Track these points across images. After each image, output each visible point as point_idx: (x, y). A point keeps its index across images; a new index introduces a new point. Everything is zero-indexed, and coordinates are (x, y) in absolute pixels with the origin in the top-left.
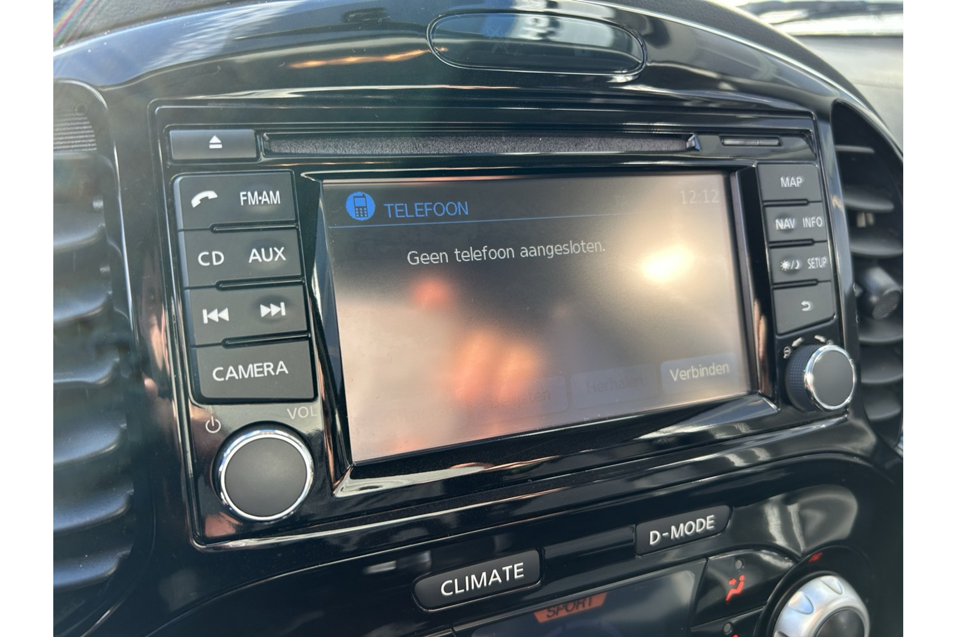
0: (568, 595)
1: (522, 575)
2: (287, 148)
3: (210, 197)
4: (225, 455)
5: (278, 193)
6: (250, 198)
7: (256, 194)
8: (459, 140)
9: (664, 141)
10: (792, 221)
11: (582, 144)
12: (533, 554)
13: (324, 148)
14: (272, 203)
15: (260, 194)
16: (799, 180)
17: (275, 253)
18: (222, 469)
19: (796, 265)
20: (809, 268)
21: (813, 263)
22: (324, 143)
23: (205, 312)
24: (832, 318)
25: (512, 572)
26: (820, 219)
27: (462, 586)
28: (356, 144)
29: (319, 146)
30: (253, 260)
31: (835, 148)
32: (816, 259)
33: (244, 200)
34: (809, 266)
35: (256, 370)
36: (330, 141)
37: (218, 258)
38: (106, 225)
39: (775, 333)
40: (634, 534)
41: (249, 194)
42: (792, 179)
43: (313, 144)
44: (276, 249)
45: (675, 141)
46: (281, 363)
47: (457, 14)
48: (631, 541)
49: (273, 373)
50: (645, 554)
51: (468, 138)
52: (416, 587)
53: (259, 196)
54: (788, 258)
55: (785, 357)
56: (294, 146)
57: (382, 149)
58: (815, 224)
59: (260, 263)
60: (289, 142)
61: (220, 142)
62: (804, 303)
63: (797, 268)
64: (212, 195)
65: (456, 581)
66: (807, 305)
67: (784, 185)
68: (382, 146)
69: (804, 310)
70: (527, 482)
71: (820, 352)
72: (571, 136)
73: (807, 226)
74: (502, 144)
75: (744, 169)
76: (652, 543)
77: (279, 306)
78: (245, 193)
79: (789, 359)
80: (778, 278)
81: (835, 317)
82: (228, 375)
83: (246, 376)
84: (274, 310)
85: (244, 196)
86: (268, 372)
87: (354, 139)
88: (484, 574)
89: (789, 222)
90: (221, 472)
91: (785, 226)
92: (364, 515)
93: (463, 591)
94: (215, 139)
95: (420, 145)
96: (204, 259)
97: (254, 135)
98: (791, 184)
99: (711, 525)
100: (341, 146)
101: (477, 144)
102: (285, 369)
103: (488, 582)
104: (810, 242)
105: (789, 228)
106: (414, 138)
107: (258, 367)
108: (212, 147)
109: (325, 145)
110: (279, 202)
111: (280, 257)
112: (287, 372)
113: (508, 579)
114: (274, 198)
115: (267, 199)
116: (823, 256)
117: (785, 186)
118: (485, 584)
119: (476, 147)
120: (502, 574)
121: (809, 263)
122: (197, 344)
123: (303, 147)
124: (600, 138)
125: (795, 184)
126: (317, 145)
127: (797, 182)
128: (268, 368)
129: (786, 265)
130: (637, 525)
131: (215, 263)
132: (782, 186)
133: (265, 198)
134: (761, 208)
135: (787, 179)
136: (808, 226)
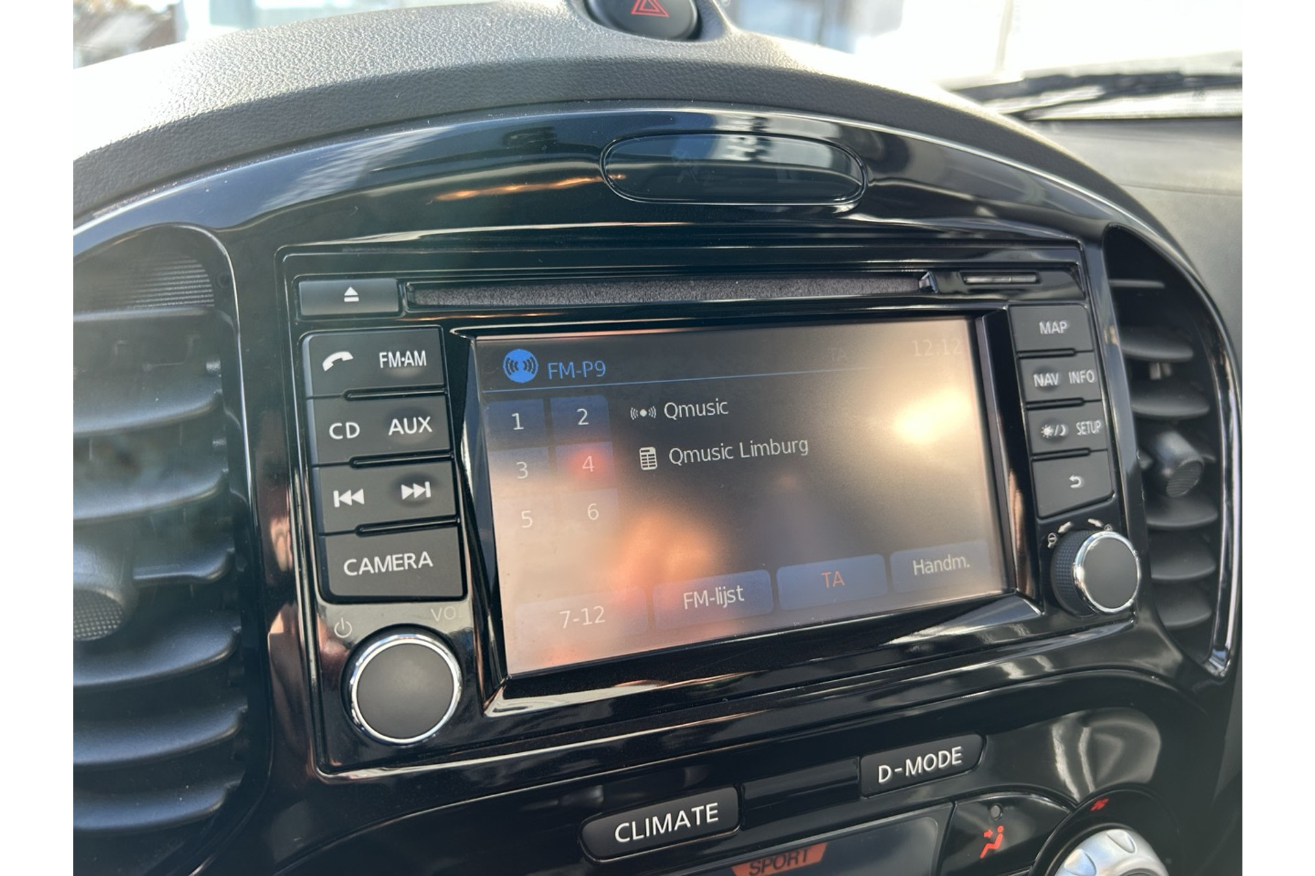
0: (774, 845)
1: (717, 819)
2: (434, 300)
3: (344, 359)
4: (357, 664)
5: (423, 353)
6: (392, 360)
7: (398, 354)
8: (638, 286)
9: (890, 281)
10: (1055, 377)
11: (788, 286)
12: (730, 793)
13: (478, 298)
14: (416, 364)
15: (403, 355)
16: (1063, 325)
17: (420, 424)
18: (354, 682)
19: (1061, 431)
20: (1079, 434)
21: (1083, 428)
22: (478, 292)
23: (336, 493)
24: (1110, 497)
25: (703, 813)
26: (1092, 373)
27: (641, 830)
28: (515, 294)
29: (472, 297)
30: (394, 432)
31: (1109, 283)
32: (1088, 423)
33: (384, 362)
34: (1078, 431)
35: (395, 562)
36: (485, 290)
37: (353, 430)
38: (223, 391)
39: (1036, 516)
40: (858, 770)
41: (390, 355)
42: (1055, 324)
43: (465, 294)
44: (420, 419)
45: (905, 280)
46: (425, 554)
47: (636, 137)
48: (855, 778)
49: (415, 567)
50: (873, 794)
51: (649, 283)
52: (584, 830)
53: (401, 357)
54: (1051, 422)
55: (1049, 546)
56: (443, 296)
57: (547, 299)
58: (1085, 379)
59: (402, 435)
60: (437, 292)
61: (356, 294)
62: (1073, 478)
63: (1062, 434)
64: (346, 356)
65: (634, 823)
66: (1077, 481)
67: (1043, 332)
68: (547, 295)
69: (1073, 486)
70: (722, 701)
71: (1094, 539)
72: (775, 278)
73: (1074, 382)
74: (690, 289)
75: (993, 313)
76: (881, 781)
77: (424, 486)
78: (385, 354)
79: (1055, 547)
80: (1038, 447)
81: (1114, 496)
82: (362, 569)
83: (383, 570)
84: (418, 490)
85: (384, 357)
86: (409, 564)
87: (514, 287)
88: (669, 817)
89: (1052, 378)
90: (352, 686)
91: (1047, 382)
92: (521, 740)
93: (642, 836)
94: (351, 291)
95: (592, 293)
96: (336, 431)
97: (396, 286)
98: (1054, 330)
99: (957, 759)
100: (498, 296)
101: (660, 290)
102: (429, 561)
103: (673, 827)
104: (1081, 402)
105: (1052, 384)
106: (584, 285)
107: (397, 559)
108: (347, 300)
109: (479, 294)
110: (425, 364)
111: (425, 428)
112: (431, 565)
113: (698, 823)
114: (419, 359)
115: (411, 361)
116: (1096, 420)
117: (1046, 332)
118: (670, 829)
119: (659, 294)
120: (692, 817)
121: (1078, 428)
122: (327, 531)
123: (453, 297)
124: (810, 280)
125: (1058, 330)
126: (470, 295)
127: (1061, 327)
128: (409, 559)
129: (1048, 431)
130: (861, 758)
131: (349, 436)
132: (1042, 332)
133: (409, 359)
134: (1015, 360)
135: (1048, 324)
136: (1076, 381)
